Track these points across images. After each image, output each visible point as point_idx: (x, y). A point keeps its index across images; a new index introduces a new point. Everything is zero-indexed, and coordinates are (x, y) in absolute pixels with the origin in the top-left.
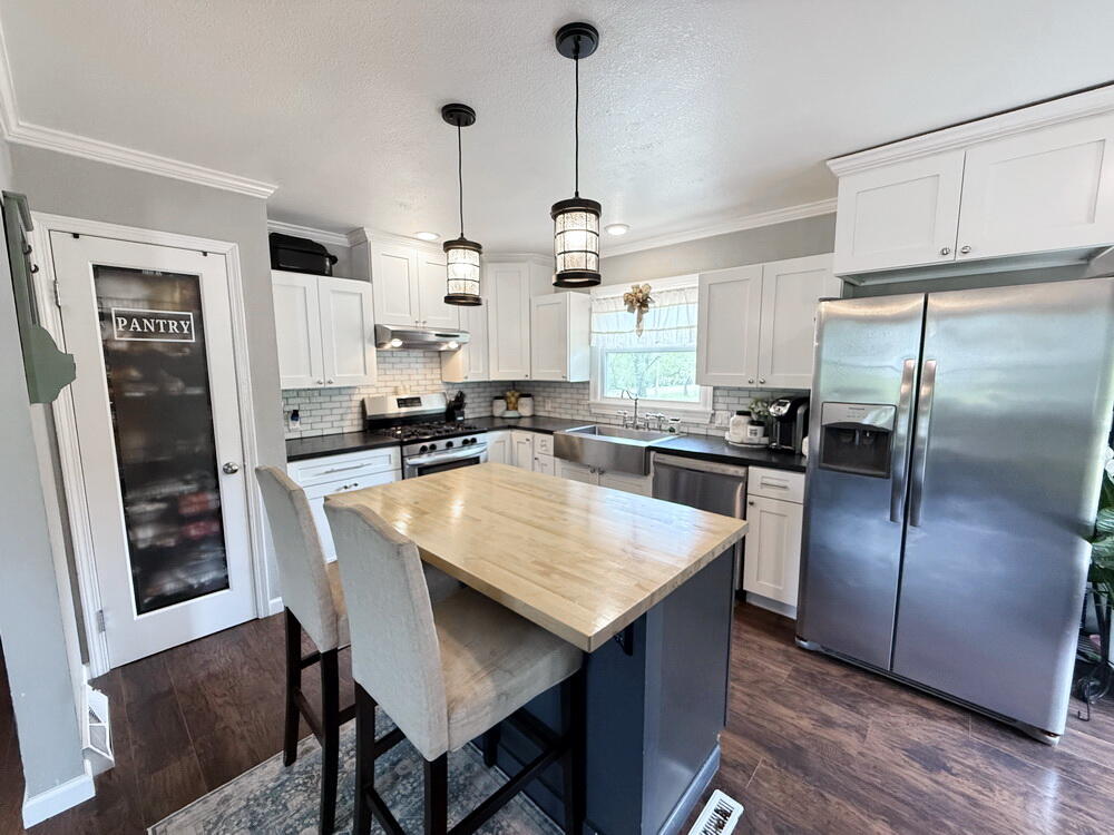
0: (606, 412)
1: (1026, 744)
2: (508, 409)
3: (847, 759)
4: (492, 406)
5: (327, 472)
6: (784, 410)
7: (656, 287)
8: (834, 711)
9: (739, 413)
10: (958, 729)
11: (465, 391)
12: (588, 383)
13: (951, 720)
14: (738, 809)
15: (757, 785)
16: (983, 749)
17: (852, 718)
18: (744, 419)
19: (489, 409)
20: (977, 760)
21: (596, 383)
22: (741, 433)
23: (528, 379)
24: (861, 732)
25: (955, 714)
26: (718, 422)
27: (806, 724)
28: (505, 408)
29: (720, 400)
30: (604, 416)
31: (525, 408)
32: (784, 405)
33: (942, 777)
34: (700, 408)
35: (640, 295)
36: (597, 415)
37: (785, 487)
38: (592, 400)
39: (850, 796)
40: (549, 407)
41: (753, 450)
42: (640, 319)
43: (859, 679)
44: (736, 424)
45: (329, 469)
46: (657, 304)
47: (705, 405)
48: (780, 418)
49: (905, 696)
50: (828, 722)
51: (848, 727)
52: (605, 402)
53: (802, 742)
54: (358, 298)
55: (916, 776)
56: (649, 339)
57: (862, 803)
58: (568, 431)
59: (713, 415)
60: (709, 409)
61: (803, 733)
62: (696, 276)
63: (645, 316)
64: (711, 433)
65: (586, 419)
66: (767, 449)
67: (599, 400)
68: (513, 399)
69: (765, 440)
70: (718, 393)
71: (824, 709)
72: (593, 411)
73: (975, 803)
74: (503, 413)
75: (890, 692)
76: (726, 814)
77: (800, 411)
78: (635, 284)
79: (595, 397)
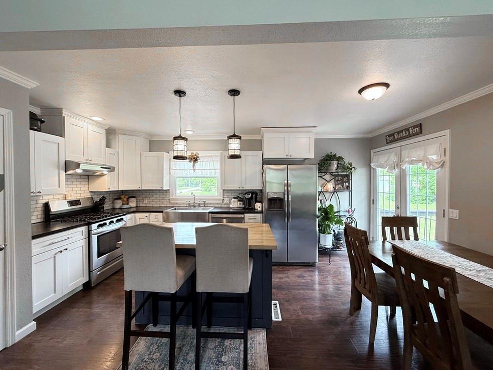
0: (179, 202)
1: (313, 267)
2: (123, 204)
3: (289, 283)
4: (113, 203)
5: (50, 244)
6: (250, 196)
7: (201, 154)
8: (281, 275)
9: (234, 198)
10: (302, 269)
11: (105, 196)
12: (169, 190)
13: (300, 268)
14: (277, 302)
15: (277, 296)
16: (308, 271)
17: (285, 275)
18: (236, 200)
19: (112, 205)
20: (308, 273)
21: (173, 189)
22: (235, 204)
23: (140, 189)
24: (288, 277)
25: (301, 267)
26: (225, 202)
27: (278, 280)
28: (121, 204)
29: (225, 194)
30: (177, 203)
31: (133, 203)
32: (249, 194)
33: (305, 278)
34: (219, 198)
35: (195, 157)
36: (173, 204)
37: (255, 219)
38: (171, 197)
39: (294, 289)
40: (146, 201)
41: (240, 210)
42: (194, 165)
43: (281, 267)
44: (234, 202)
45: (50, 242)
46: (201, 160)
47: (220, 196)
48: (248, 199)
49: (291, 267)
50: (281, 278)
51: (285, 277)
52: (176, 198)
53: (279, 284)
54: (57, 145)
55: (301, 280)
56: (198, 173)
57: (297, 289)
58: (168, 210)
59: (223, 200)
60: (222, 198)
61: (278, 282)
62: (220, 152)
63: (196, 164)
64: (222, 206)
65: (167, 206)
66: (244, 208)
67: (174, 197)
68: (125, 199)
69: (243, 206)
70: (224, 192)
71: (279, 276)
72: (171, 202)
73: (311, 280)
74: (121, 206)
75: (288, 267)
76: (276, 304)
77: (254, 196)
78: (192, 152)
79: (172, 196)
